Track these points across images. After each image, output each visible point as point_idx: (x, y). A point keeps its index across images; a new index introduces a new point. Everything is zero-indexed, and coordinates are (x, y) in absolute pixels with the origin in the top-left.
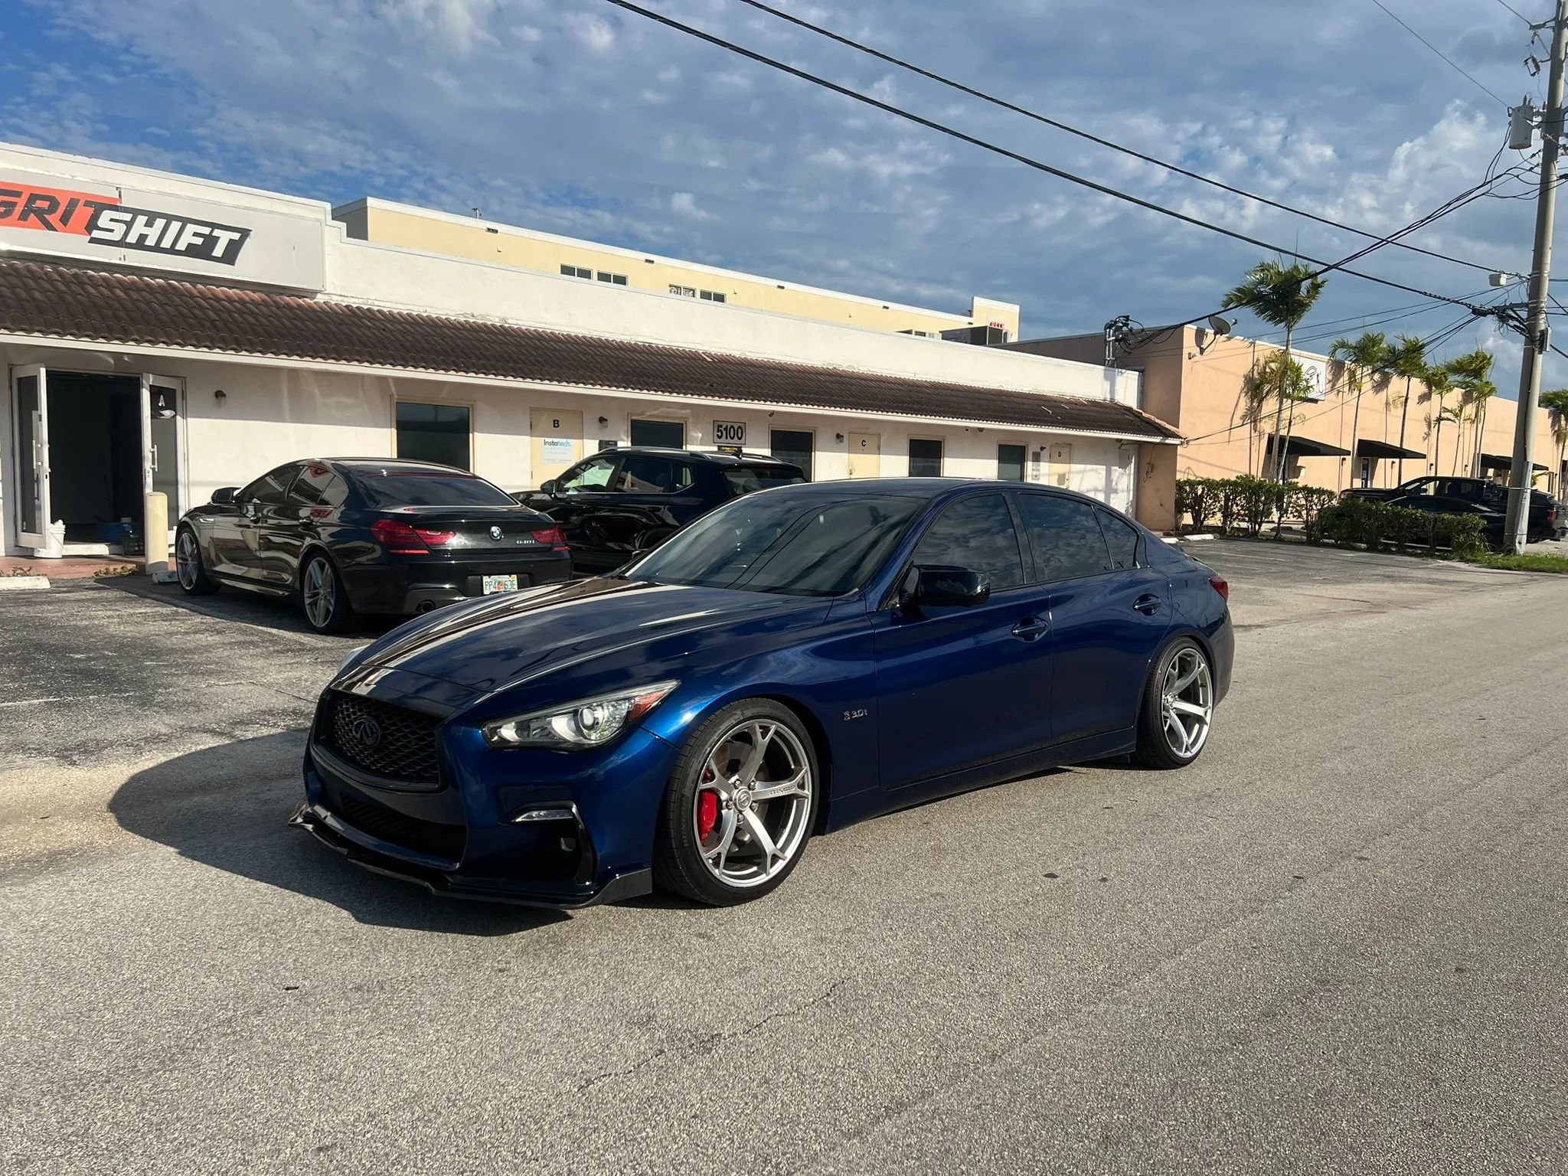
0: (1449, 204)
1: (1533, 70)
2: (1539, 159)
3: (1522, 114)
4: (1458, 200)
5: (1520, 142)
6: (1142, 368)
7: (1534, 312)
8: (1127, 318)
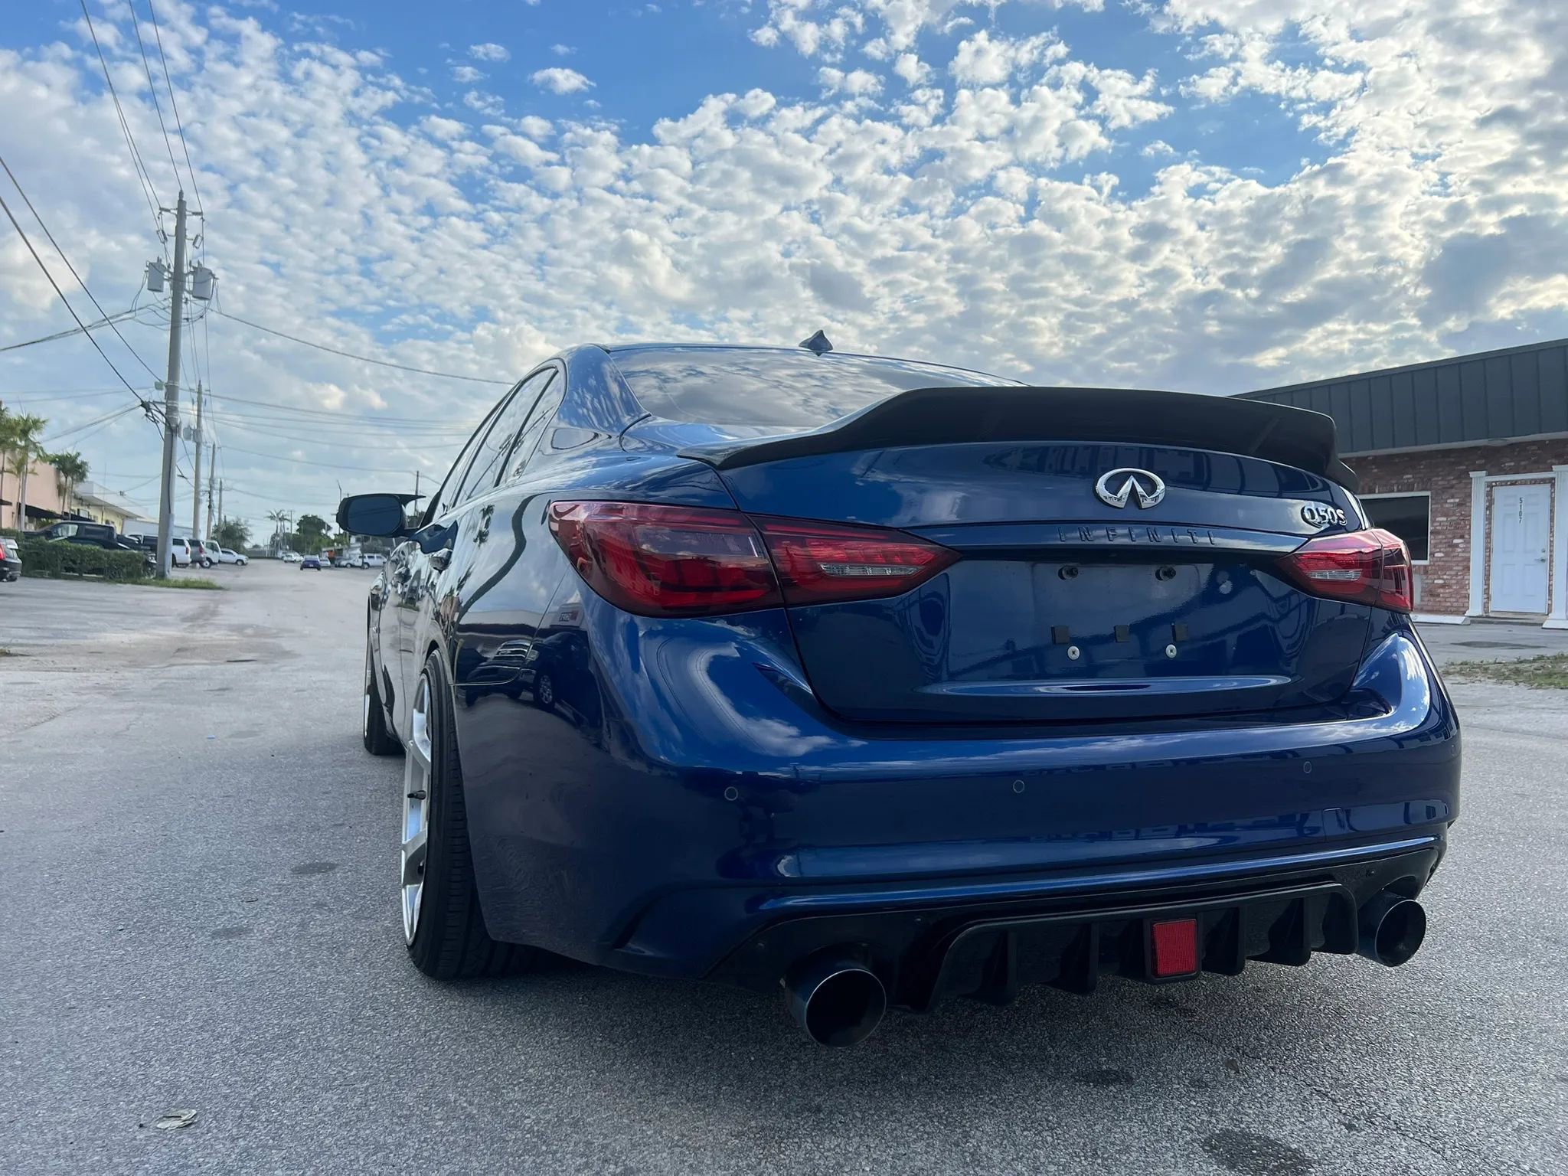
2: (170, 303)
7: (171, 411)
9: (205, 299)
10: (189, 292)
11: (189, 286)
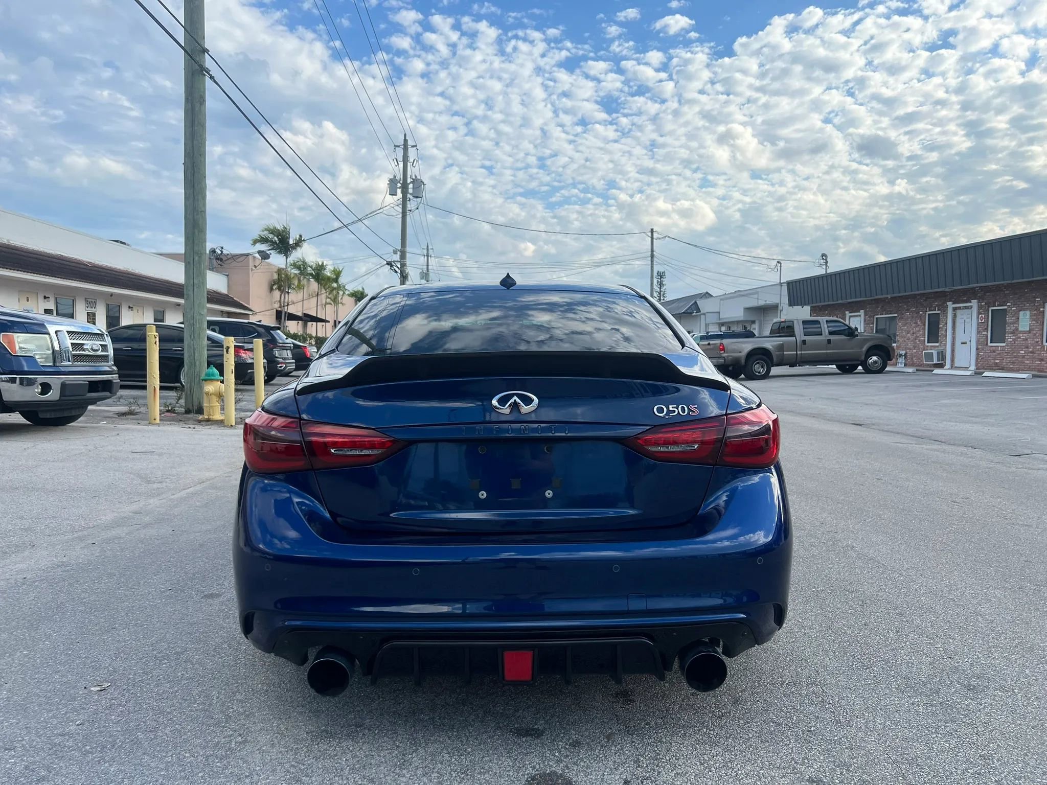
0: (367, 215)
1: (396, 164)
2: (400, 202)
3: (393, 182)
4: (370, 214)
5: (393, 193)
6: (227, 274)
7: (403, 265)
8: (222, 248)
9: (420, 197)
10: (411, 194)
11: (411, 191)
